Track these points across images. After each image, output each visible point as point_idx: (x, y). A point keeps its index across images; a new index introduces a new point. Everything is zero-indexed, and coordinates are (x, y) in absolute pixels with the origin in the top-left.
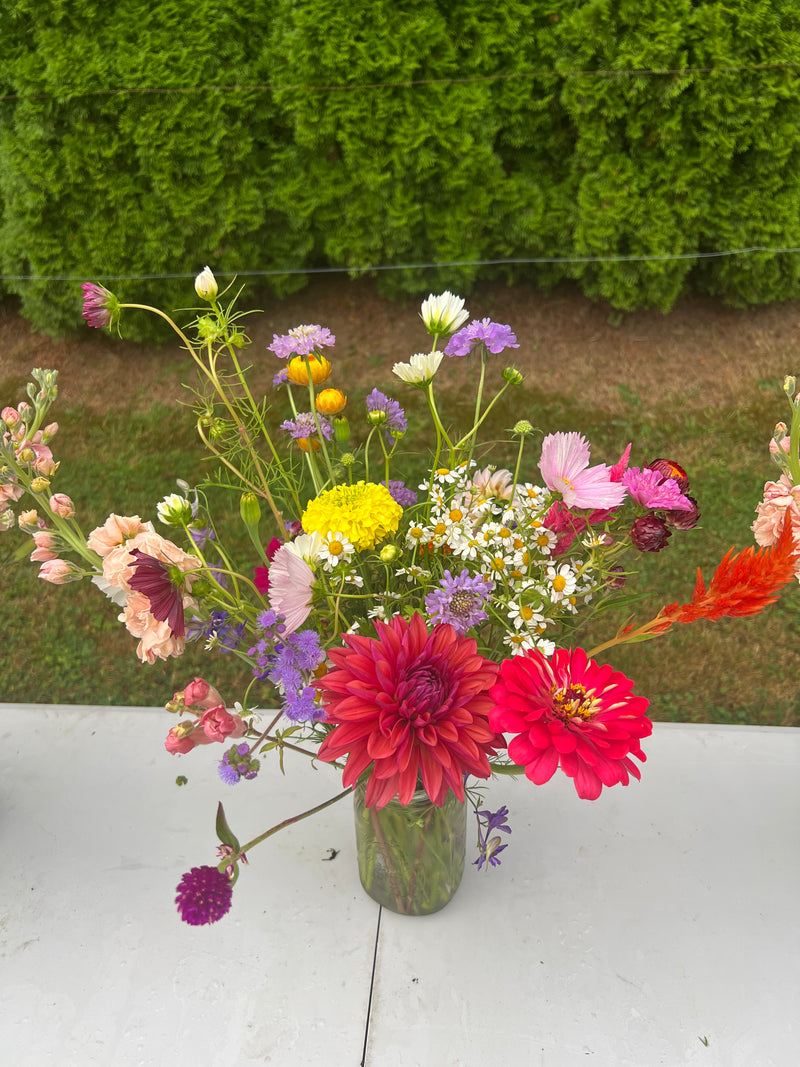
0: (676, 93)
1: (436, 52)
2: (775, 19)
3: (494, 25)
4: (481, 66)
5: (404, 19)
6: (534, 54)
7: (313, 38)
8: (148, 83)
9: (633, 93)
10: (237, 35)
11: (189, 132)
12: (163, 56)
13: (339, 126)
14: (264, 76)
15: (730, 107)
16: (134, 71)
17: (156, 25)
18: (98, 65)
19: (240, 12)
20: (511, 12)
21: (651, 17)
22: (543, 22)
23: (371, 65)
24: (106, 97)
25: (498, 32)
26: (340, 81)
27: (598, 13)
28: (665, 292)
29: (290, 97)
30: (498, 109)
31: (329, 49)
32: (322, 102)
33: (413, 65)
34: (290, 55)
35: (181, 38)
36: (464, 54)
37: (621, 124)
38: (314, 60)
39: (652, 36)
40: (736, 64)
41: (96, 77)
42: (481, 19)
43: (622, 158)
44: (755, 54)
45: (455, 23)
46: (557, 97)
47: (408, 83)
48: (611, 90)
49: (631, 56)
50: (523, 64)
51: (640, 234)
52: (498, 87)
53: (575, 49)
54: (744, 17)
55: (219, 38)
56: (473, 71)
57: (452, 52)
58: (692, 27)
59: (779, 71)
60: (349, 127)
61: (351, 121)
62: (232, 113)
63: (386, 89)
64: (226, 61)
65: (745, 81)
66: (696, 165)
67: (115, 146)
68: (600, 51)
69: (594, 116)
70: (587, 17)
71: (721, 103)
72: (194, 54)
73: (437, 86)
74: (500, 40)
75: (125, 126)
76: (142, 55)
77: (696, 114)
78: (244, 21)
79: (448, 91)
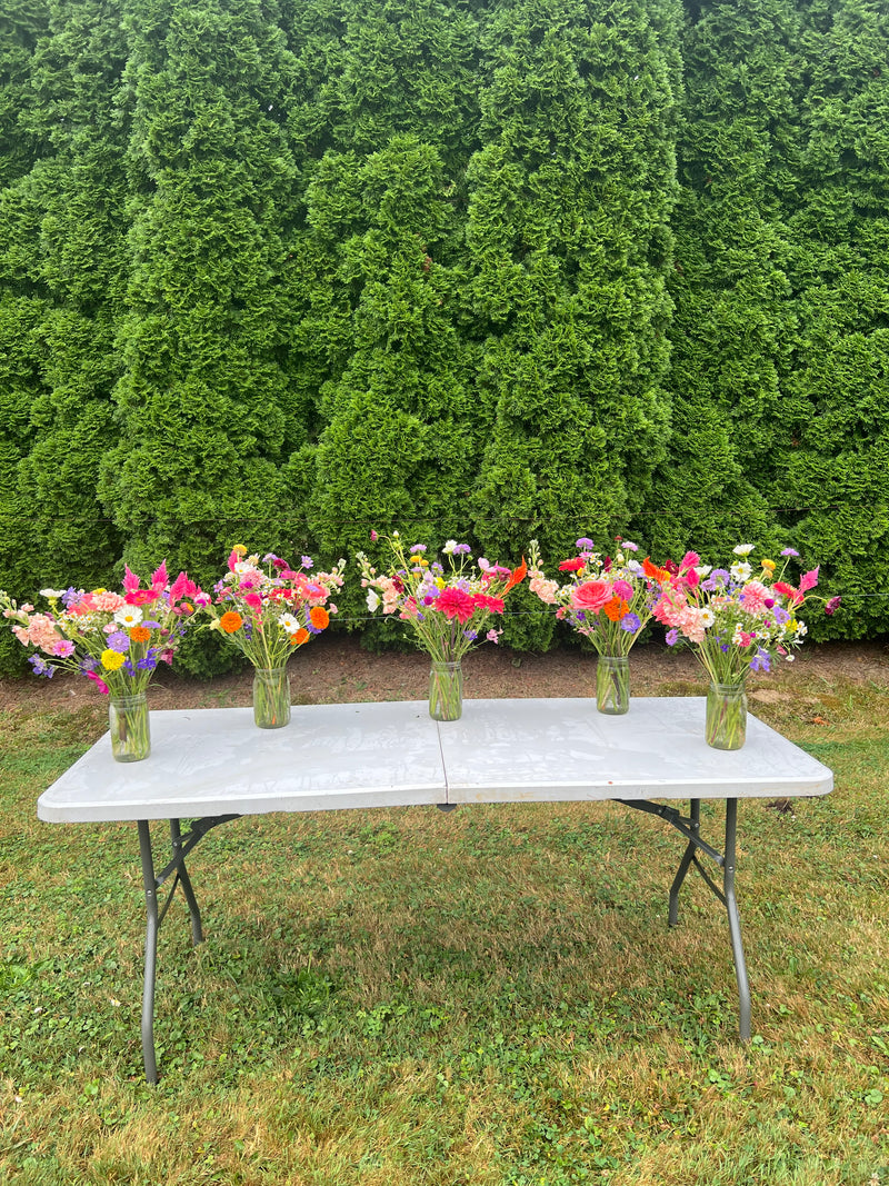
0: (533, 529)
1: (405, 507)
2: (580, 496)
3: (436, 496)
4: (429, 515)
5: (388, 492)
6: (457, 510)
7: (338, 497)
8: (239, 516)
9: (511, 529)
10: (289, 495)
11: (257, 543)
12: (249, 504)
13: (348, 542)
14: (303, 516)
15: (563, 537)
16: (232, 510)
17: (246, 488)
18: (211, 506)
19: (293, 484)
20: (444, 490)
21: (517, 494)
22: (461, 495)
23: (369, 512)
24: (212, 522)
25: (438, 499)
26: (351, 519)
27: (490, 492)
28: (544, 638)
29: (319, 527)
30: (439, 536)
31: (346, 503)
32: (339, 530)
33: (393, 513)
34: (323, 507)
35: (259, 496)
36: (419, 509)
37: (507, 544)
38: (337, 508)
39: (519, 503)
40: (563, 516)
41: (209, 512)
42: (429, 493)
43: (509, 562)
44: (572, 512)
45: (415, 495)
46: (471, 531)
47: (390, 522)
48: (500, 528)
49: (508, 511)
50: (451, 515)
51: (523, 603)
52: (438, 526)
53: (479, 508)
54: (563, 495)
55: (281, 496)
56: (425, 517)
57: (413, 508)
58: (538, 499)
59: (585, 520)
60: (354, 543)
61: (355, 540)
62: (283, 535)
63: (377, 523)
64: (282, 508)
65: (569, 524)
66: (550, 566)
67: (211, 549)
68: (492, 509)
69: (492, 541)
70: (484, 494)
71: (558, 535)
72: (267, 503)
73: (406, 525)
74: (439, 503)
75: (220, 538)
76: (237, 503)
77: (546, 540)
78: (294, 489)
79: (410, 527)
